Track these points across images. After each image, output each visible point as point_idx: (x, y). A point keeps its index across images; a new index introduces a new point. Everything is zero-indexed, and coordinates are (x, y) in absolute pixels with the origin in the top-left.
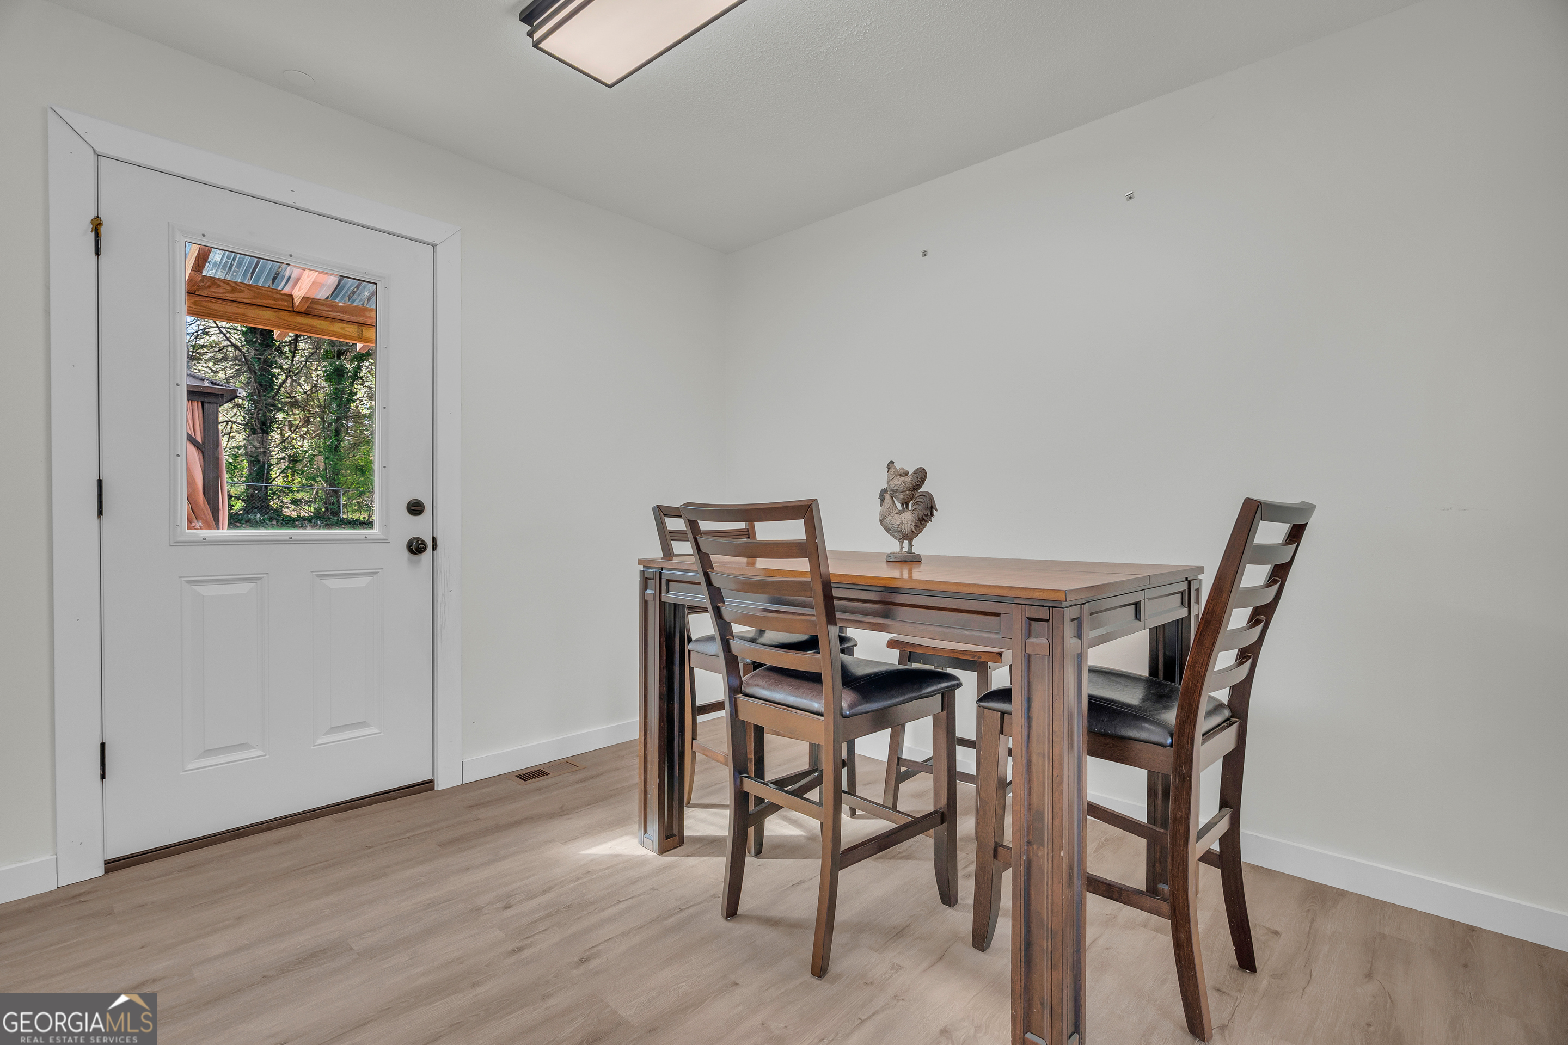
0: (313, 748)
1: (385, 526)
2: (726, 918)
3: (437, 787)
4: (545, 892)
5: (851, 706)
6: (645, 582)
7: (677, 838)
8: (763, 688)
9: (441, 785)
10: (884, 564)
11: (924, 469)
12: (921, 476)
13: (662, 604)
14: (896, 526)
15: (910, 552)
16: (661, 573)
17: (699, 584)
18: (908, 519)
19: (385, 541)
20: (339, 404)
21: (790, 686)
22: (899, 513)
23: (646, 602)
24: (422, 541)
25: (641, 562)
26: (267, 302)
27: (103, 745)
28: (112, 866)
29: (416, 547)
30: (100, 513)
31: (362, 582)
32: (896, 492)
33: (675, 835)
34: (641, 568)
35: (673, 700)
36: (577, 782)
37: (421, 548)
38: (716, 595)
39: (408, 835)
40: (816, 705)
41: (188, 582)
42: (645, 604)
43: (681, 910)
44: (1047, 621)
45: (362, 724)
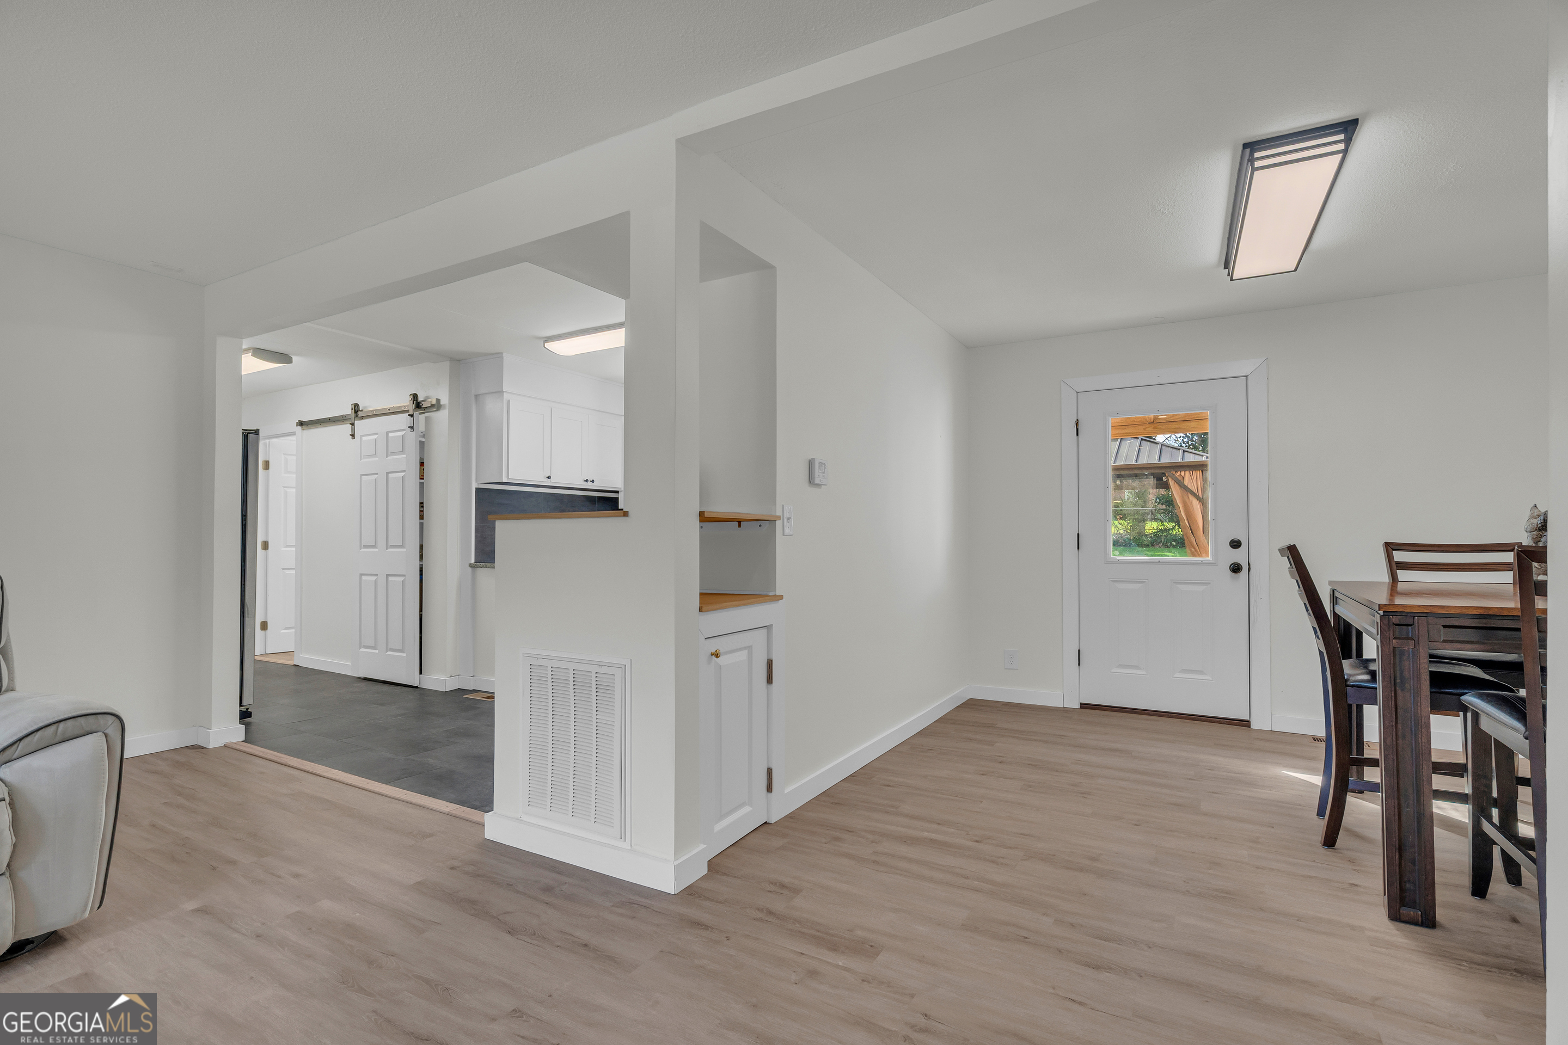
1: (1216, 555)
3: (1253, 726)
19: (1215, 564)
24: (1241, 565)
27: (1079, 651)
28: (1084, 706)
29: (1236, 568)
30: (1078, 548)
31: (1204, 587)
37: (1240, 570)
41: (1113, 581)
45: (1201, 672)
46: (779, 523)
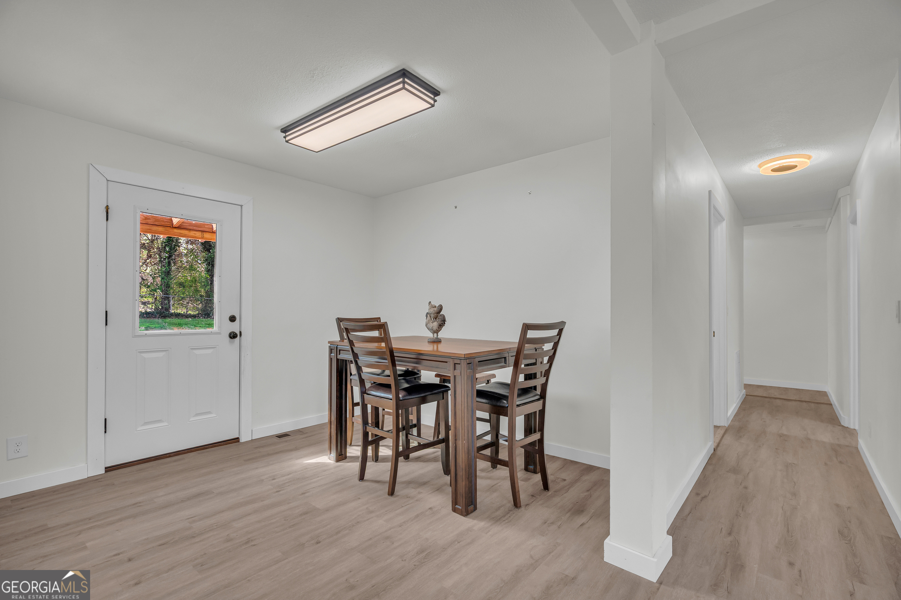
0: (188, 422)
1: (220, 327)
2: (360, 480)
3: (241, 441)
4: (288, 475)
5: (403, 397)
6: (331, 351)
7: (344, 456)
8: (374, 391)
9: (242, 440)
10: (427, 343)
11: (441, 305)
12: (441, 308)
13: (338, 360)
14: (431, 328)
15: (437, 338)
16: (337, 347)
17: (349, 351)
18: (435, 325)
19: (219, 333)
20: (170, 248)
21: (383, 390)
22: (432, 323)
23: (331, 359)
24: (236, 333)
25: (329, 342)
26: (161, 223)
27: (106, 419)
28: (108, 469)
29: (233, 336)
30: (106, 324)
31: (209, 351)
32: (431, 314)
33: (343, 455)
34: (329, 345)
35: (342, 399)
36: (303, 438)
37: (235, 336)
38: (355, 356)
39: (230, 458)
40: (390, 396)
41: (139, 352)
42: (331, 360)
43: (343, 479)
44: (460, 364)
45: (209, 413)
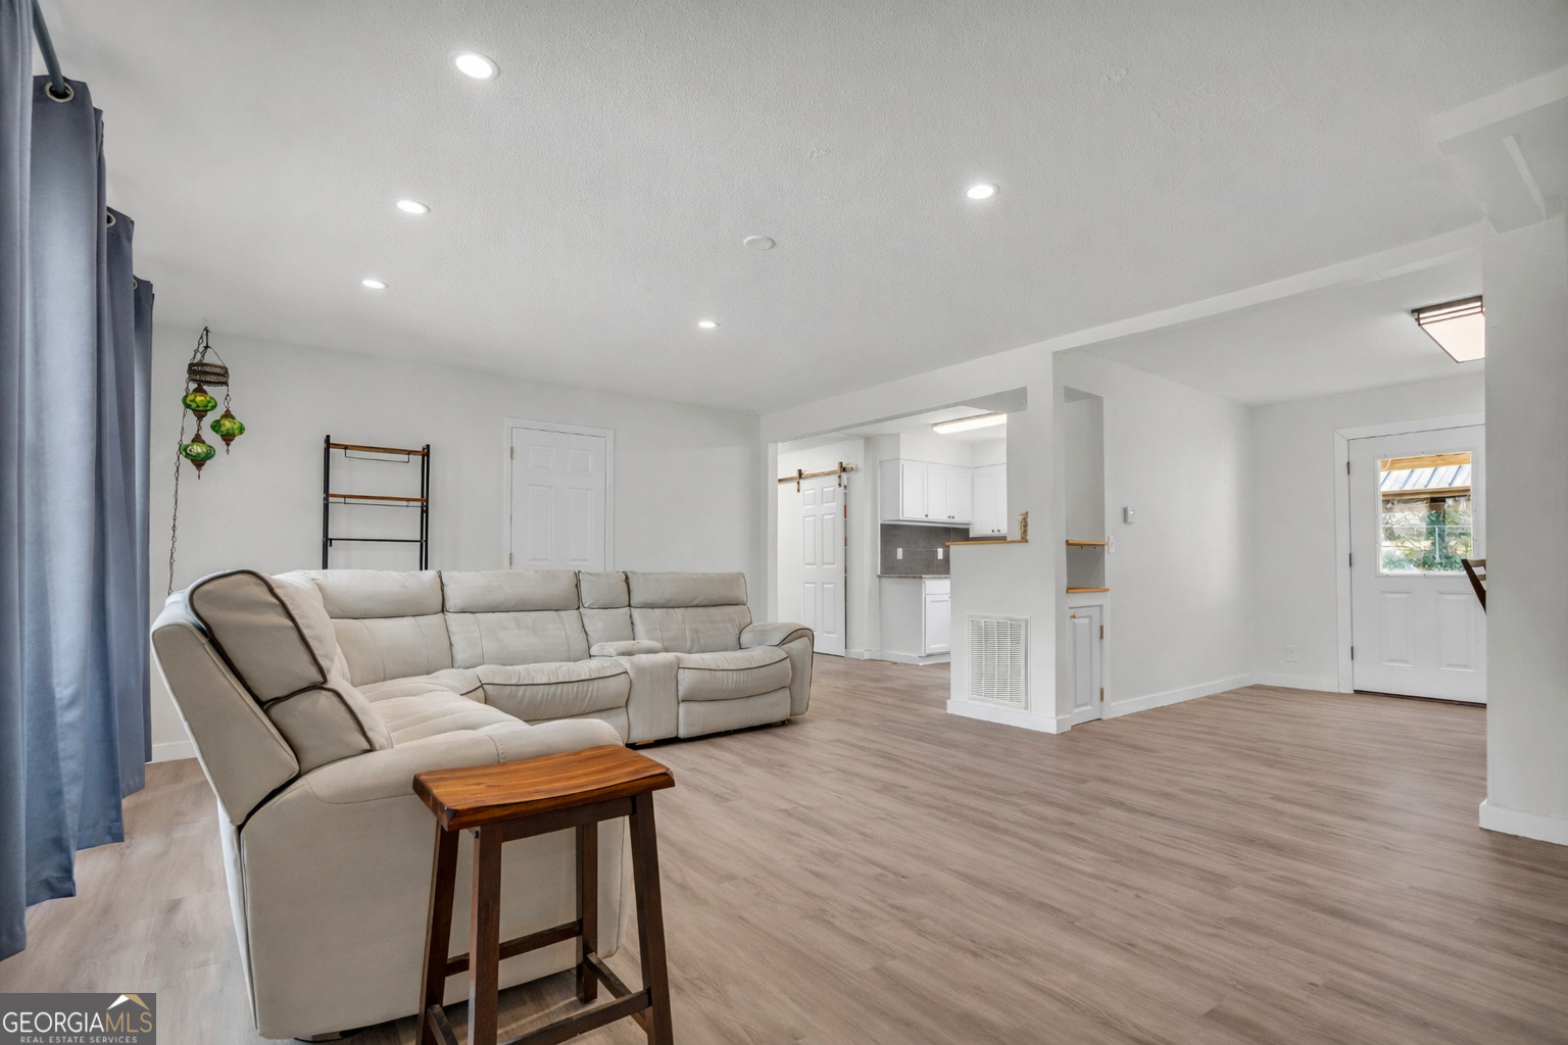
27: (1352, 647)
28: (1357, 692)
30: (1351, 565)
41: (1382, 592)
45: (1465, 666)
46: (1106, 547)
